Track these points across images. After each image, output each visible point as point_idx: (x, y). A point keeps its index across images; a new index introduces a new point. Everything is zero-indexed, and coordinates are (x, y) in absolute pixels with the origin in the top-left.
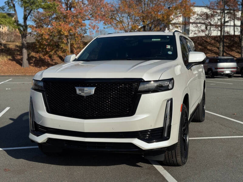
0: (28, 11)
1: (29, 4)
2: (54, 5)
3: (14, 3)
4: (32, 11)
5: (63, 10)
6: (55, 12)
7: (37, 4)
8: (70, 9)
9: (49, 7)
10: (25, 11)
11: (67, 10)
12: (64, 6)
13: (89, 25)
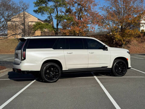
0: (59, 21)
1: (59, 18)
2: (72, 17)
3: (52, 17)
4: (61, 21)
5: (77, 20)
6: (72, 21)
7: (63, 18)
8: (80, 19)
9: (69, 19)
10: (57, 21)
11: (79, 20)
12: (77, 18)
13: (90, 27)
